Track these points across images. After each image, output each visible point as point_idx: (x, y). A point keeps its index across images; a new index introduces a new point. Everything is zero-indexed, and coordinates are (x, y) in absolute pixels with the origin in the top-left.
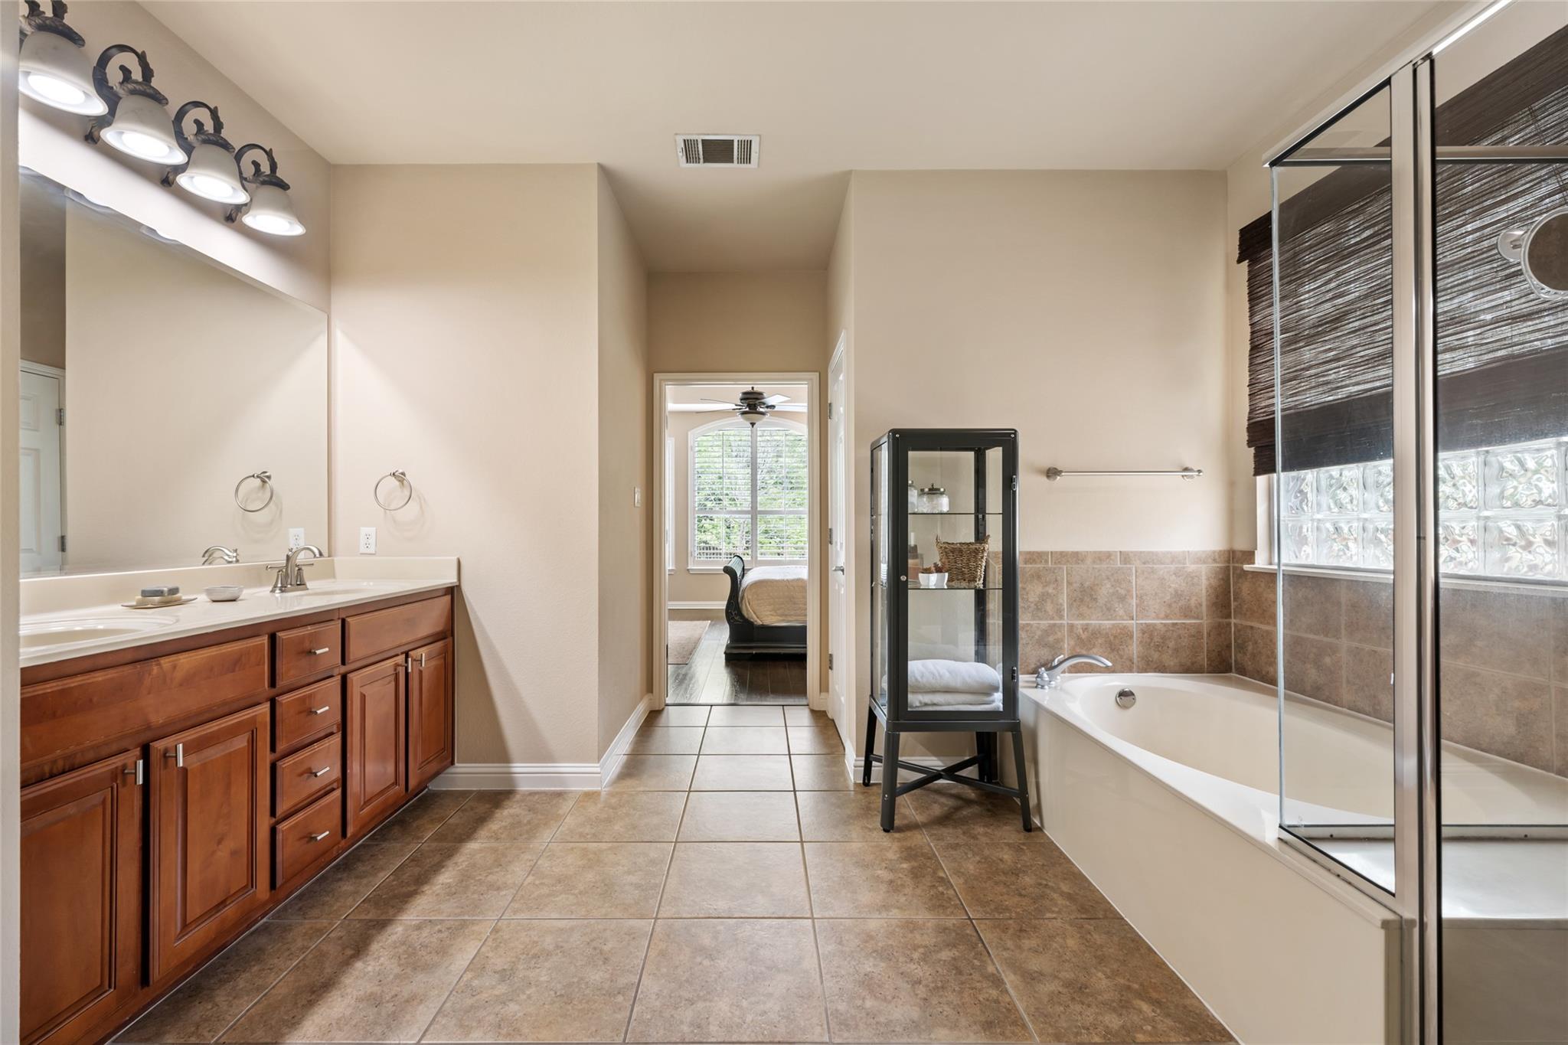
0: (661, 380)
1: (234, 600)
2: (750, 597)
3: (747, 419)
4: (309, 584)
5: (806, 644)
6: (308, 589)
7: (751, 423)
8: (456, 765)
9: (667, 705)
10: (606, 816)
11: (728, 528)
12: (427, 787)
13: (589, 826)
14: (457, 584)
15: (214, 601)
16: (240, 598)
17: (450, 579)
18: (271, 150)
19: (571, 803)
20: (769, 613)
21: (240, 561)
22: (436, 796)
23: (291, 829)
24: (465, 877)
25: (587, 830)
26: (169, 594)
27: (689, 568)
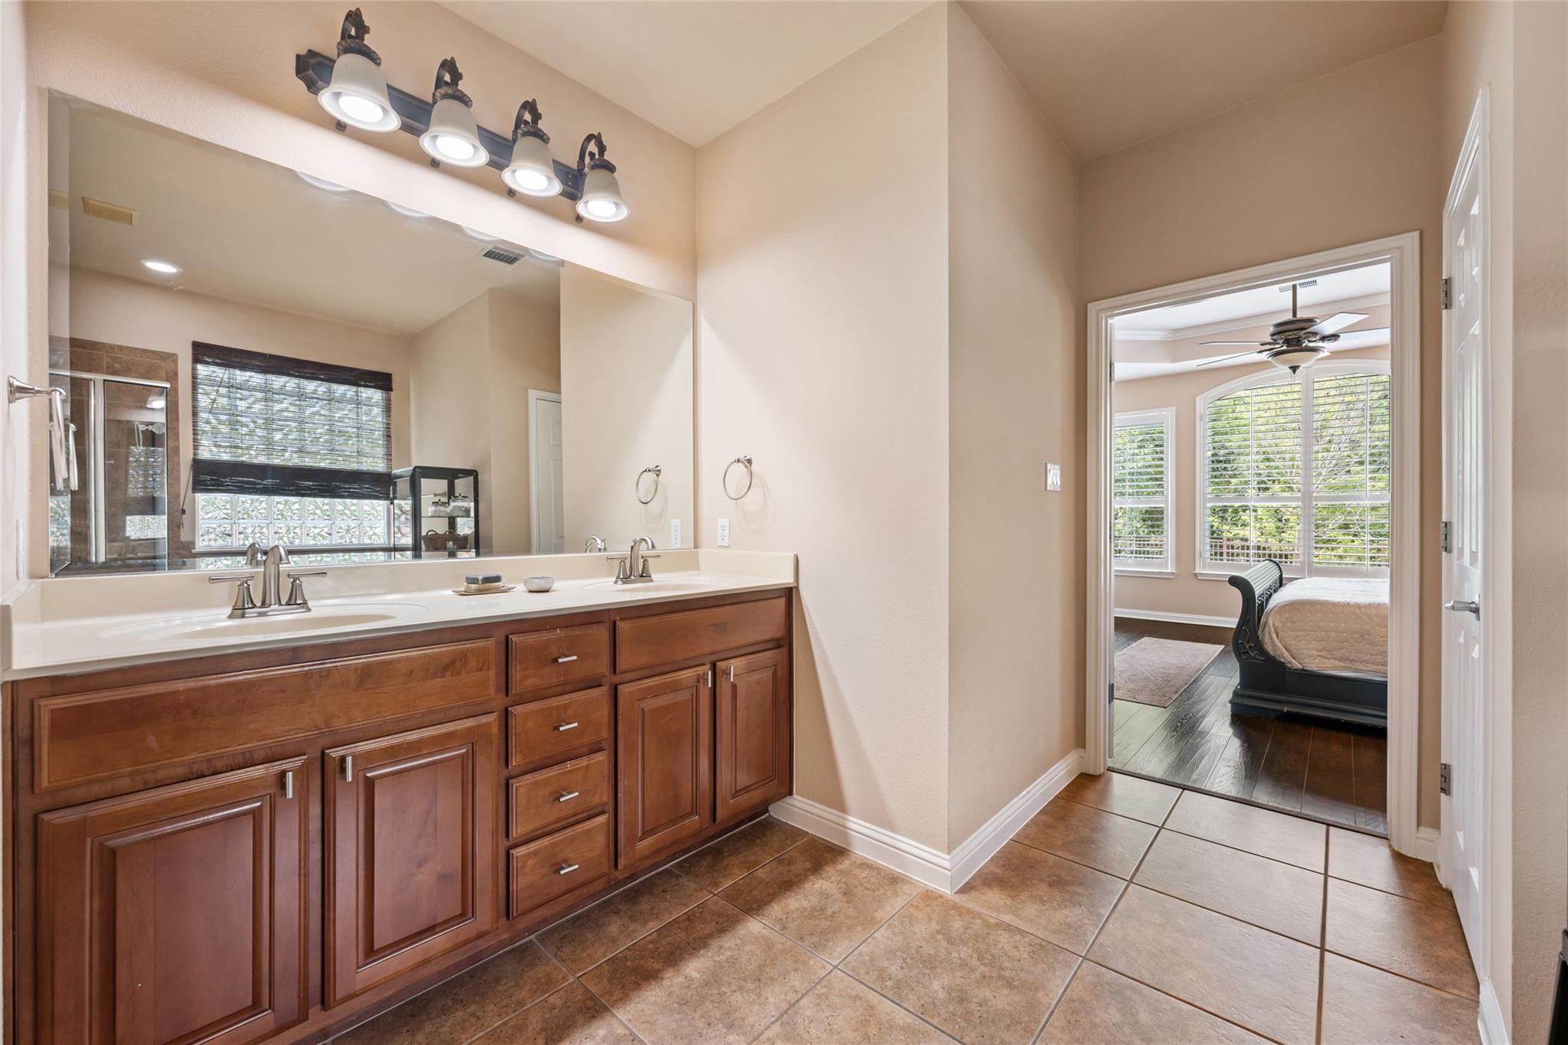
0: (1098, 311)
1: (547, 591)
2: (1279, 624)
3: (1283, 362)
4: (654, 576)
5: (1386, 712)
6: (652, 581)
7: (1291, 368)
8: (795, 796)
9: (1111, 770)
10: (932, 952)
11: (1280, 520)
12: (768, 811)
13: (899, 962)
14: (795, 585)
15: (531, 592)
16: (553, 589)
17: (786, 579)
18: (599, 134)
19: (899, 903)
20: (1315, 653)
21: (608, 550)
22: (771, 825)
23: (529, 855)
24: (713, 980)
25: (894, 968)
26: (482, 583)
27: (1197, 571)
